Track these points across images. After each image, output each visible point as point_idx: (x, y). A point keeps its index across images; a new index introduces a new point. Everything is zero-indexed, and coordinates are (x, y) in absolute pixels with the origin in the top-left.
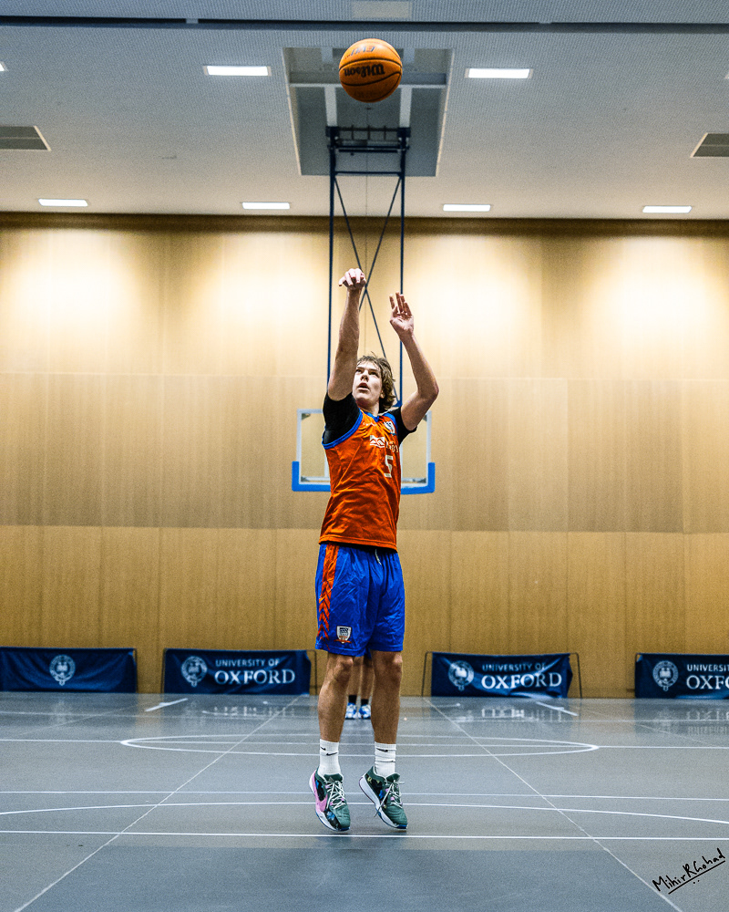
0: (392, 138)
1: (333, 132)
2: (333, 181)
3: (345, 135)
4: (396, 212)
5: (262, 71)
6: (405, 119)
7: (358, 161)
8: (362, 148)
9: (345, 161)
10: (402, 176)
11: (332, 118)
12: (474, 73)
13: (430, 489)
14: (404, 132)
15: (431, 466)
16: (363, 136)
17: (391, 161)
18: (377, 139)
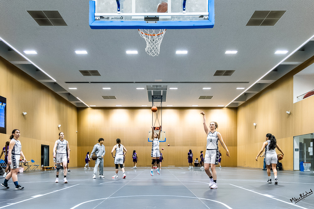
0: (160, 97)
1: (153, 96)
2: (153, 102)
3: (154, 97)
4: (161, 106)
5: (143, 89)
6: (162, 95)
7: (156, 100)
8: (156, 98)
9: (154, 100)
10: (161, 102)
11: (153, 95)
12: (170, 88)
13: (165, 141)
14: (162, 96)
15: (165, 138)
16: (156, 97)
17: (160, 100)
18: (158, 97)
